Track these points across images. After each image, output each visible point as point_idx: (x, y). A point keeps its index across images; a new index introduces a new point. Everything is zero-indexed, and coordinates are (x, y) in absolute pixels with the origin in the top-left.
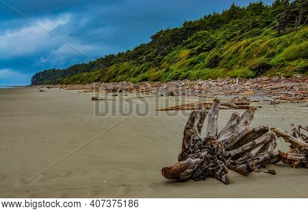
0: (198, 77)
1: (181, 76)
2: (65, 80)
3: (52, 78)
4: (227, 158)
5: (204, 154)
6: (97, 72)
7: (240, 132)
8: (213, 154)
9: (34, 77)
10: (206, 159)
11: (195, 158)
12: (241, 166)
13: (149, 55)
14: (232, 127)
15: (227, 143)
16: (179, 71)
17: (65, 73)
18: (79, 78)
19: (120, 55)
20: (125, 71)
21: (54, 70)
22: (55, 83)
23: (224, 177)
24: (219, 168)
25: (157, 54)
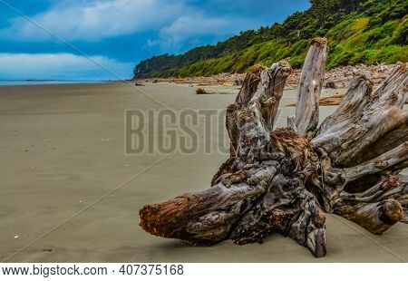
0: (380, 60)
1: (353, 58)
2: (181, 71)
3: (163, 67)
4: (333, 186)
5: (264, 173)
6: (228, 57)
7: (374, 119)
8: (290, 174)
9: (137, 67)
10: (272, 187)
11: (235, 183)
12: (368, 208)
13: (305, 28)
14: (353, 108)
15: (338, 148)
16: (350, 52)
17: (181, 60)
18: (201, 68)
19: (262, 31)
20: (268, 55)
21: (166, 56)
22: (166, 75)
23: (312, 235)
24: (302, 211)
25: (318, 27)
